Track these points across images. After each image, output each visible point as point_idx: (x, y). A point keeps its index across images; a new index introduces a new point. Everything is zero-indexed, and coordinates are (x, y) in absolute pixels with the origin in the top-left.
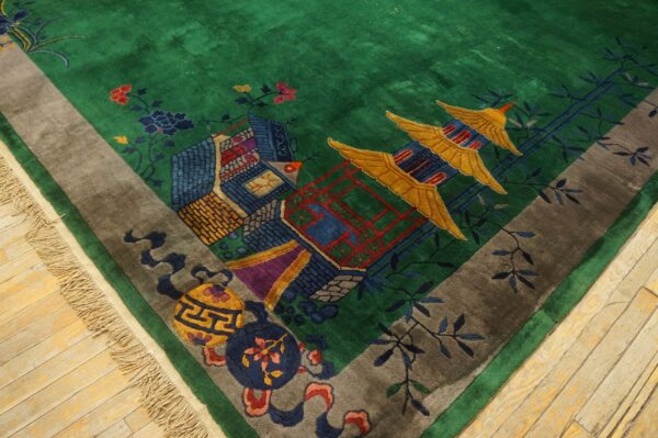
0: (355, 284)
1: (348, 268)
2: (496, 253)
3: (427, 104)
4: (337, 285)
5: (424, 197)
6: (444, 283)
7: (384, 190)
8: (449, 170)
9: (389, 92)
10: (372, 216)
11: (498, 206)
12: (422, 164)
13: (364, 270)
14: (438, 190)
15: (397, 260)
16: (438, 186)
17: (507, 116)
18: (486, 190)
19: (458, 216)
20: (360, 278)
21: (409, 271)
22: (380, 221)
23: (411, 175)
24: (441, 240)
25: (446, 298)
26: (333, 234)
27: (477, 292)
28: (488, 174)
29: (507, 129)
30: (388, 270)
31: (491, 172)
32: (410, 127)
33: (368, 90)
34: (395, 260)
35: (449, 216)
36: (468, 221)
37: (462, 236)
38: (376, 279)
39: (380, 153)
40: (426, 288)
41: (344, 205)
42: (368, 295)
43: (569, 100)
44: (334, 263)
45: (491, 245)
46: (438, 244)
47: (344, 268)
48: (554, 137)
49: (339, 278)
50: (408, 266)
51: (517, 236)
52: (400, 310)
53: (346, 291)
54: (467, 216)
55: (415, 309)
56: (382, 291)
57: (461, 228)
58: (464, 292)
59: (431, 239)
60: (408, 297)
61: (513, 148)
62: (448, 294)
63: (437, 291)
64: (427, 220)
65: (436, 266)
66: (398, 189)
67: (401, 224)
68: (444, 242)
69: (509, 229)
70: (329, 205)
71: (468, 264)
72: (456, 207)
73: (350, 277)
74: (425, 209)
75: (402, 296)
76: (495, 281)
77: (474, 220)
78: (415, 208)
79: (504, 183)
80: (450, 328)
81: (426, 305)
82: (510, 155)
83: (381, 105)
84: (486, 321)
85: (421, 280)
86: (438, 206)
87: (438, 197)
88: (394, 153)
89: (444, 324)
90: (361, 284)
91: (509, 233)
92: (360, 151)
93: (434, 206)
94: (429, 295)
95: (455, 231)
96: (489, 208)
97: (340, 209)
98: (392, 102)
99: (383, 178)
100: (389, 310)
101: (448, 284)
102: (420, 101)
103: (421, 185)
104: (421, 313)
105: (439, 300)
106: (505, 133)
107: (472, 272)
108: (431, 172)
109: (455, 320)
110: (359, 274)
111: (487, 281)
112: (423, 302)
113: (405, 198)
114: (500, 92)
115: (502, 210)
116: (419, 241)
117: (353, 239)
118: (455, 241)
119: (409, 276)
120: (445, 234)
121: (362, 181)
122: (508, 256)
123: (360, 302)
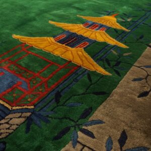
0: (22, 120)
1: (17, 108)
2: (135, 80)
3: (72, 17)
4: (7, 123)
5: (76, 55)
6: (101, 107)
7: (48, 54)
8: (90, 41)
9: (51, 14)
10: (39, 69)
11: (125, 54)
12: (72, 40)
13: (32, 107)
14: (85, 50)
15: (61, 96)
16: (84, 48)
17: (116, 18)
18: (115, 47)
19: (101, 62)
20: (28, 114)
21: (71, 102)
22: (45, 72)
23: (66, 45)
24: (92, 77)
25: (106, 119)
26: (9, 84)
27: (130, 109)
28: (114, 40)
29: (118, 22)
30: (53, 104)
31: (116, 39)
32: (63, 25)
33: (38, 15)
34: (58, 96)
35: (95, 63)
36: (109, 64)
37: (107, 73)
38: (42, 113)
39: (45, 38)
40: (87, 113)
41: (19, 66)
42: (36, 127)
43: (144, 12)
44: (7, 105)
45: (129, 76)
46: (90, 80)
47: (14, 108)
48: (143, 23)
49: (10, 116)
50: (69, 99)
51: (144, 68)
52: (66, 137)
53: (14, 127)
54: (108, 61)
55: (80, 134)
56: (47, 122)
57: (105, 68)
58: (119, 111)
59: (85, 78)
60: (73, 123)
61: (124, 29)
62: (107, 115)
63: (97, 115)
64: (80, 67)
65: (92, 95)
66: (57, 53)
67: (61, 71)
68: (94, 79)
69: (138, 65)
70: (8, 67)
71: (117, 90)
72: (98, 57)
73: (19, 115)
74: (77, 61)
75: (67, 123)
76: (141, 99)
77: (113, 63)
78: (71, 61)
79: (125, 43)
80: (116, 144)
81: (89, 128)
82: (124, 32)
83: (46, 19)
84: (145, 132)
85: (82, 108)
86: (86, 58)
87: (86, 54)
88: (54, 37)
89: (110, 142)
90: (29, 119)
91: (139, 67)
92: (32, 38)
93: (84, 59)
94: (91, 119)
95: (101, 70)
96: (120, 56)
97: (16, 68)
98: (52, 17)
99: (47, 48)
100: (56, 138)
101: (105, 107)
102: (68, 16)
103: (74, 49)
104: (85, 136)
105: (100, 122)
106: (118, 24)
107: (121, 95)
108: (78, 42)
109: (118, 137)
110: (27, 110)
111: (135, 100)
112: (86, 125)
113: (63, 56)
114: (109, 11)
115: (129, 56)
116: (76, 80)
117: (24, 86)
118: (103, 76)
119: (72, 106)
120: (94, 73)
121: (33, 51)
122: (144, 81)
123: (27, 135)
